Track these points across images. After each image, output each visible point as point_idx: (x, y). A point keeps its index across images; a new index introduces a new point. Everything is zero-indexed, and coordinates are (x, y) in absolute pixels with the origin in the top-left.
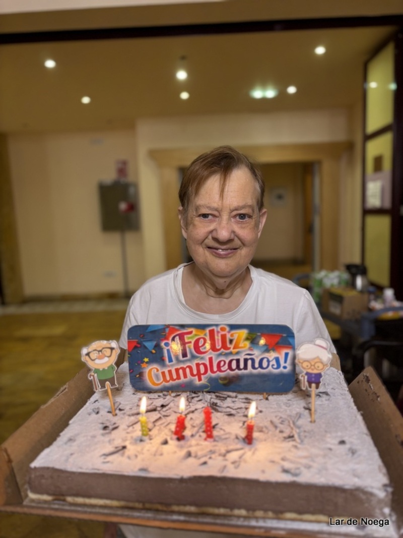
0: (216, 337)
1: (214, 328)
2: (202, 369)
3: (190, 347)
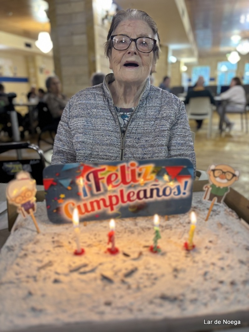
0: (127, 172)
1: (125, 164)
2: (114, 200)
3: (103, 182)
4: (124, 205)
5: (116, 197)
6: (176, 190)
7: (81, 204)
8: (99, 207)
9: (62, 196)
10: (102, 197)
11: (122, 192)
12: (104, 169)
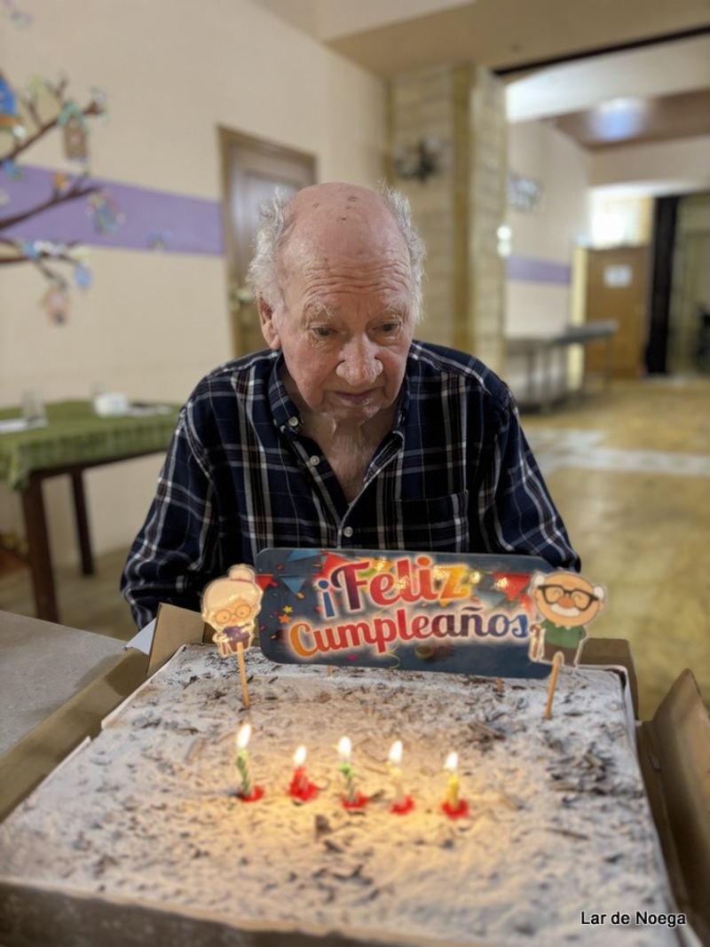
0: (411, 576)
1: (408, 558)
2: (386, 631)
3: (364, 591)
4: (407, 642)
5: (391, 624)
6: (517, 625)
7: (323, 630)
8: (356, 642)
9: (288, 610)
10: (362, 621)
11: (401, 615)
12: (365, 566)
